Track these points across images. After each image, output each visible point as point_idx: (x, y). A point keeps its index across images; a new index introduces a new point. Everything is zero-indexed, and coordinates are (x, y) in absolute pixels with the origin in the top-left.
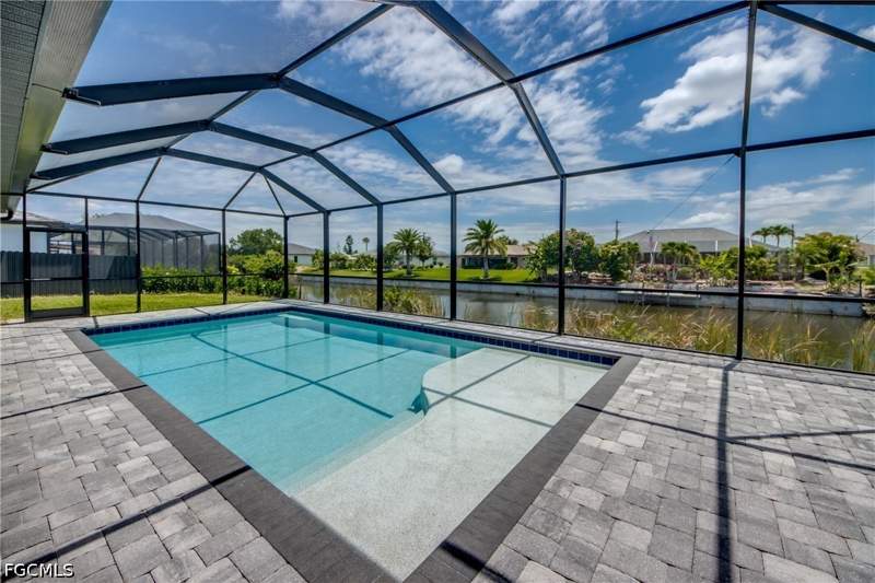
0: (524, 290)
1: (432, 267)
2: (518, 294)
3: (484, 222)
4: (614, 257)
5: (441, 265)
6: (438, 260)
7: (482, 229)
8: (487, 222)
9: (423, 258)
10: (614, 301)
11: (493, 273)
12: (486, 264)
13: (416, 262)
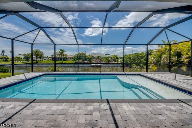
0: (72, 65)
1: (42, 60)
2: (71, 66)
3: (62, 50)
4: (90, 58)
5: (45, 60)
6: (44, 59)
7: (61, 51)
8: (62, 49)
9: (40, 58)
10: (90, 66)
11: (64, 62)
12: (62, 60)
13: (39, 59)
